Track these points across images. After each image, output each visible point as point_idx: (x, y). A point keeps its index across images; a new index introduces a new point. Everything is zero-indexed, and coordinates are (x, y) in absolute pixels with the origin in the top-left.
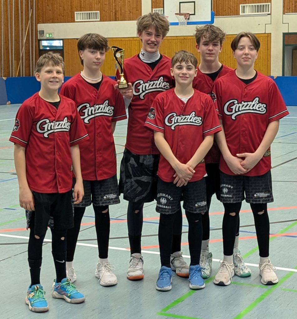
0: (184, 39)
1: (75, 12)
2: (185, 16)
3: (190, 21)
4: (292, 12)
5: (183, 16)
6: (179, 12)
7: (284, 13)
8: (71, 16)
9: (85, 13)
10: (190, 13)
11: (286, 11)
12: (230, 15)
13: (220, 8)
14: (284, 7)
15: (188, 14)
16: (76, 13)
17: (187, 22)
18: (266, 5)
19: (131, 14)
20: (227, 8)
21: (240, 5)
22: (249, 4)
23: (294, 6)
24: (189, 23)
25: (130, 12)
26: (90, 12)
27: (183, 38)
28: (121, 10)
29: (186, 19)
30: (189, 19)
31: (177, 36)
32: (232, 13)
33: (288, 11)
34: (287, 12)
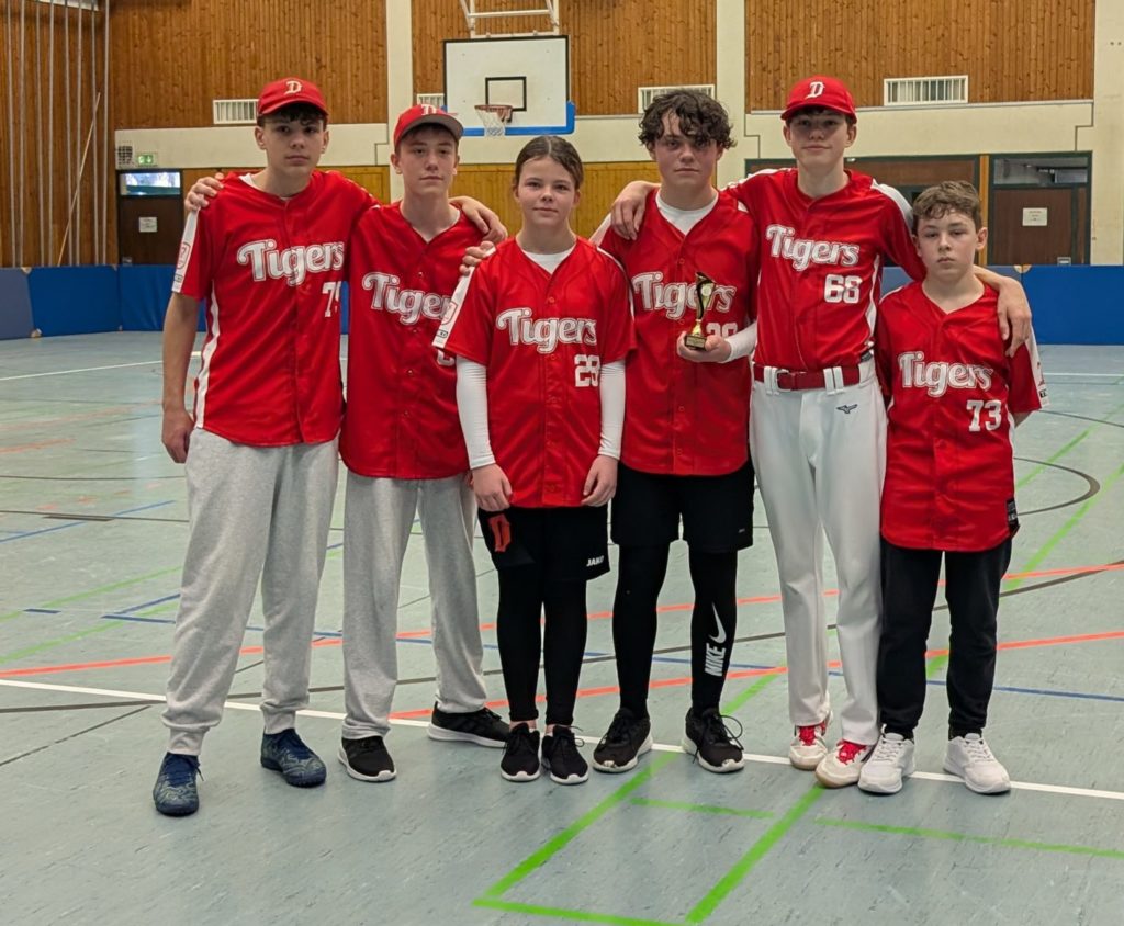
0: (499, 171)
1: (215, 101)
2: (500, 114)
3: (512, 125)
4: (768, 109)
5: (495, 114)
6: (484, 103)
7: (747, 111)
8: (204, 111)
9: (240, 104)
10: (514, 107)
11: (752, 104)
12: (614, 113)
13: (589, 95)
14: (747, 95)
15: (509, 107)
16: (217, 104)
17: (507, 129)
19: (360, 106)
20: (606, 96)
21: (640, 89)
23: (771, 92)
24: (509, 132)
25: (358, 102)
27: (494, 168)
28: (333, 96)
29: (503, 120)
30: (510, 121)
31: (479, 165)
32: (618, 110)
33: (759, 106)
34: (755, 109)
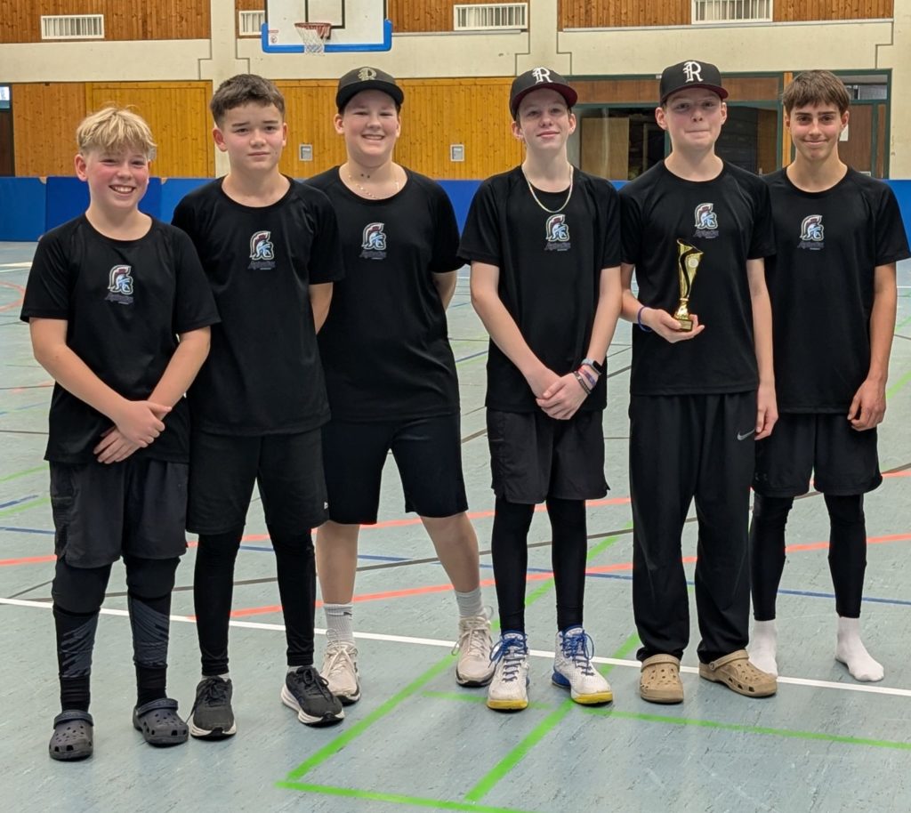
0: (319, 86)
1: (42, 17)
2: (320, 31)
3: (331, 43)
4: (580, 27)
5: (314, 31)
6: (304, 21)
7: (560, 29)
8: (32, 25)
9: (66, 20)
10: (333, 24)
11: (565, 22)
12: (431, 31)
13: (406, 13)
14: (560, 13)
15: (328, 25)
16: (45, 20)
17: (326, 46)
18: (517, 8)
19: (184, 22)
20: (422, 12)
21: (455, 6)
22: (477, 5)
23: (583, 10)
24: (329, 49)
25: (182, 18)
26: (80, 16)
27: (314, 84)
28: (157, 12)
29: (322, 38)
30: (329, 38)
31: (299, 80)
32: (434, 27)
33: (570, 24)
34: (567, 27)
